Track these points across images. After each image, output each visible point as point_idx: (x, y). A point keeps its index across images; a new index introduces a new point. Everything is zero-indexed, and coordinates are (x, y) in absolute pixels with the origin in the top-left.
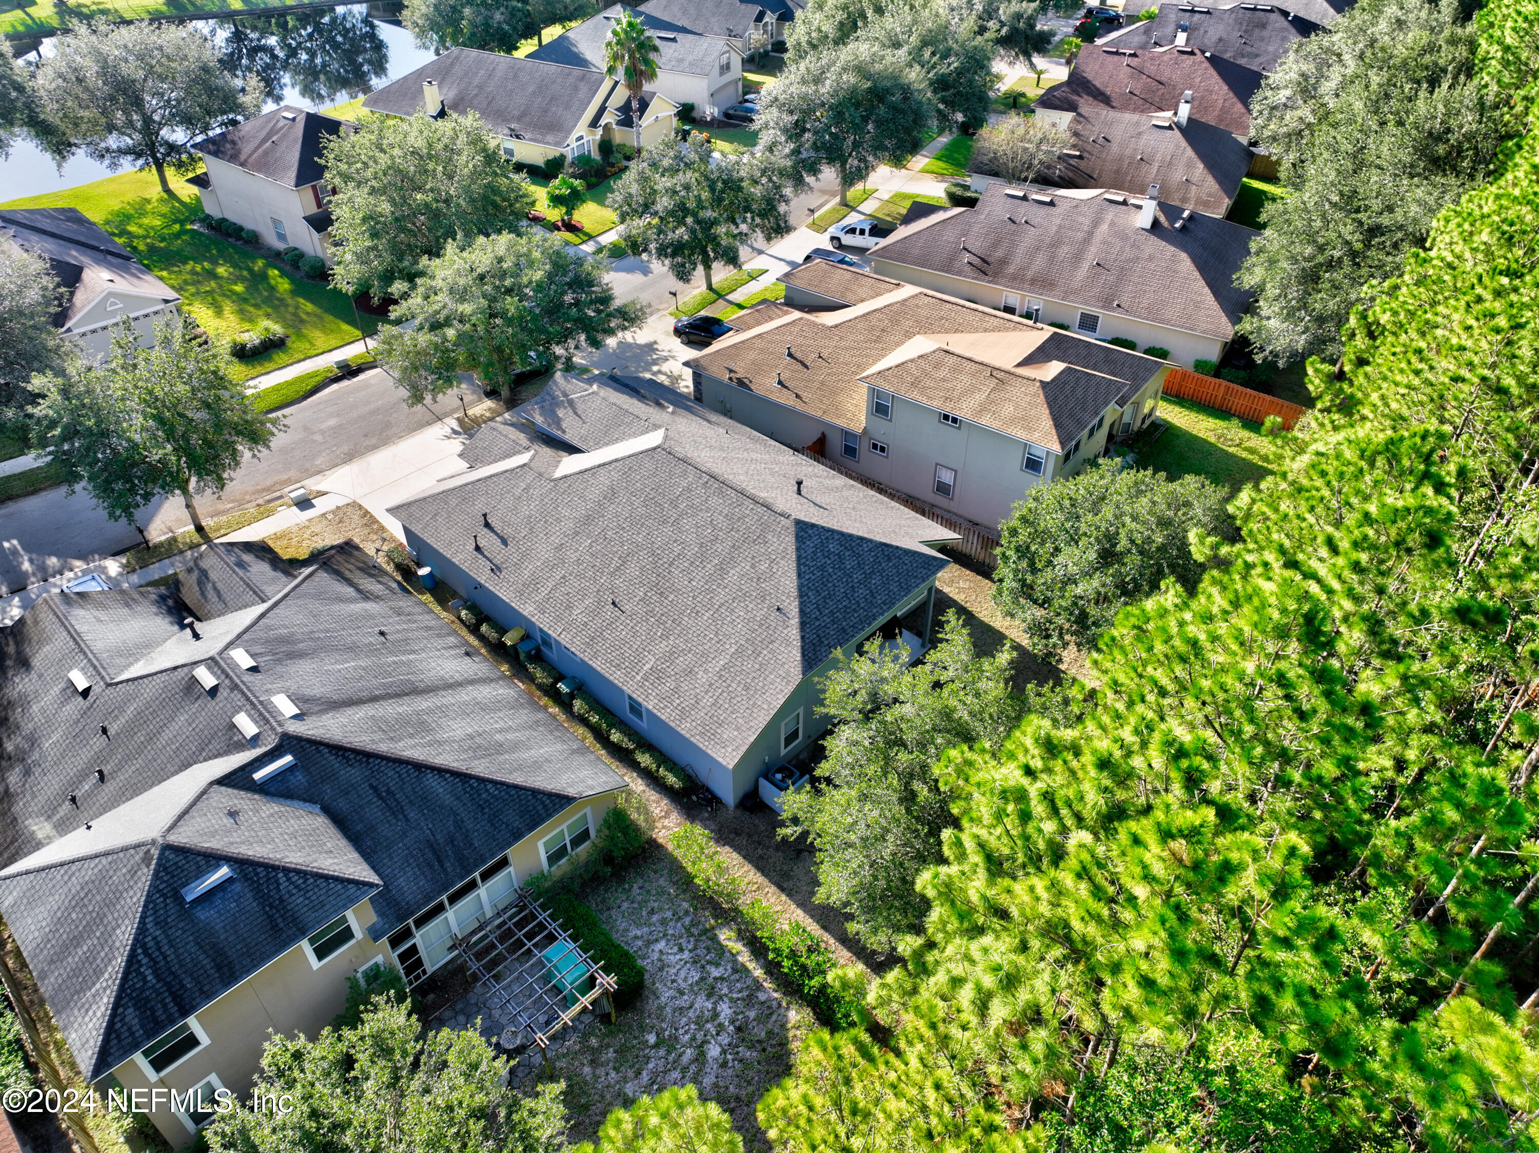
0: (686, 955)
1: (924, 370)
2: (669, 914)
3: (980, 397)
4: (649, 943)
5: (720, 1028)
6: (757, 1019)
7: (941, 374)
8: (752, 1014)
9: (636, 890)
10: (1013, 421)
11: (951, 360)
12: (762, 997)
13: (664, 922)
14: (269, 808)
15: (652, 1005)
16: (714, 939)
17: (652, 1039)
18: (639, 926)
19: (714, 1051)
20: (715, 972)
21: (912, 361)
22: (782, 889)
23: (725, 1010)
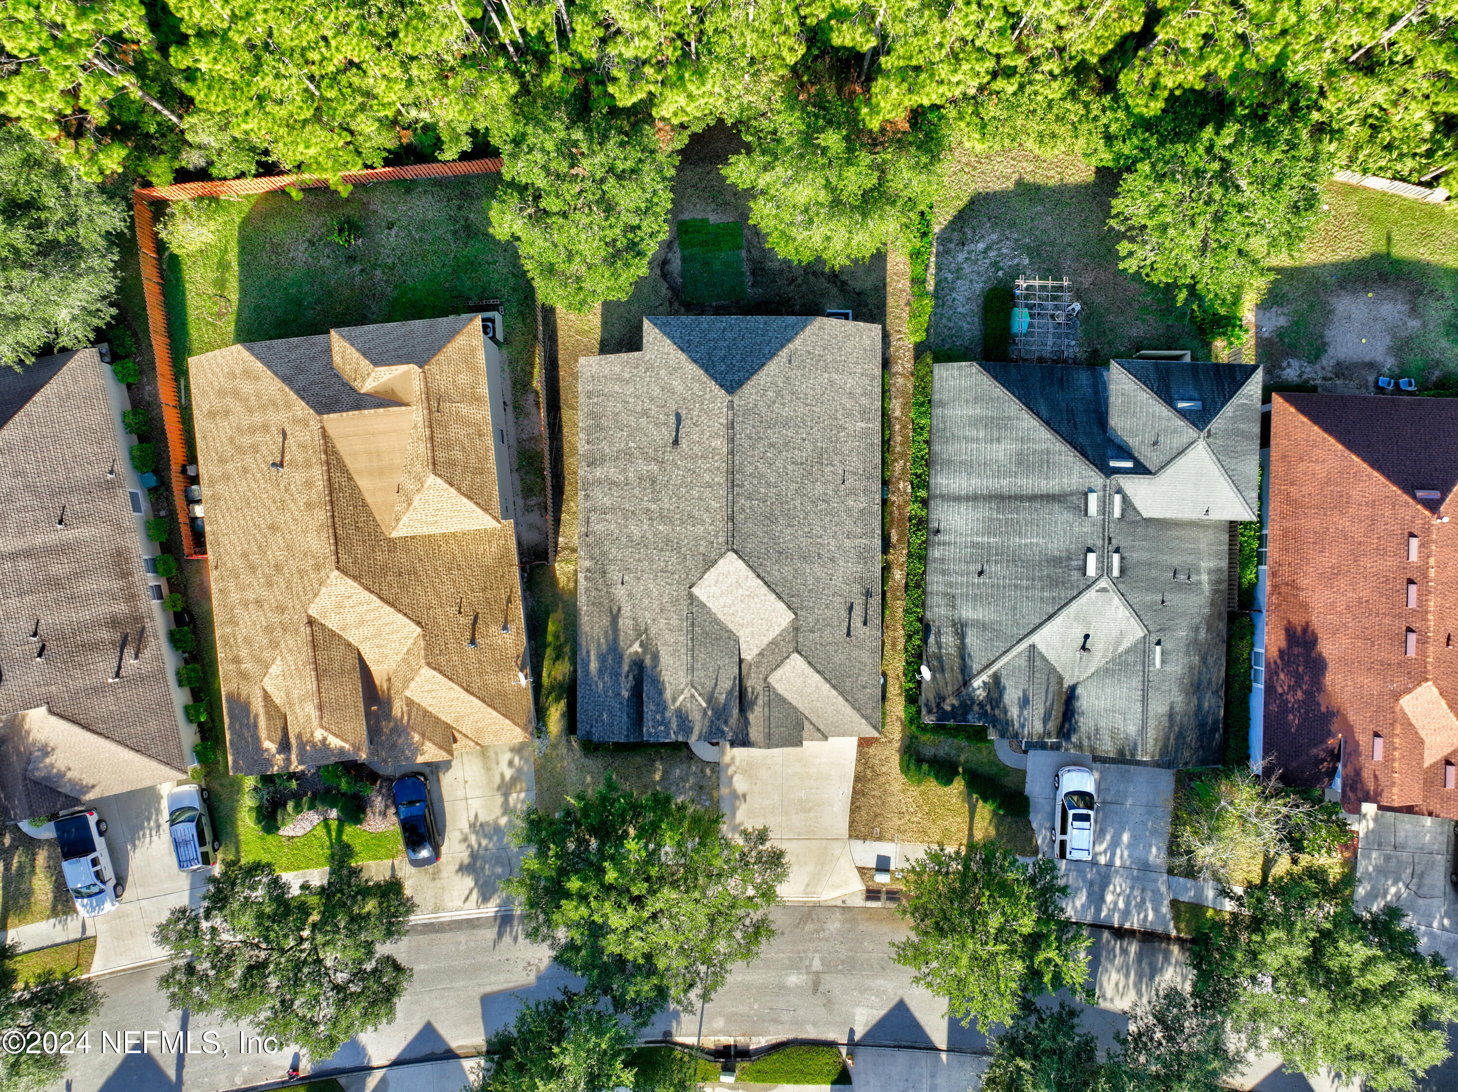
0: (954, 295)
1: (463, 473)
2: (944, 321)
3: (464, 409)
4: (964, 315)
5: (970, 252)
6: (951, 241)
7: (457, 454)
8: (952, 246)
9: (947, 346)
10: (472, 368)
11: (441, 456)
12: (941, 248)
13: (949, 320)
14: (1133, 442)
15: (989, 286)
16: (936, 290)
17: (1000, 273)
18: (961, 328)
19: (981, 246)
20: (950, 276)
21: (459, 490)
22: (885, 285)
23: (961, 257)
